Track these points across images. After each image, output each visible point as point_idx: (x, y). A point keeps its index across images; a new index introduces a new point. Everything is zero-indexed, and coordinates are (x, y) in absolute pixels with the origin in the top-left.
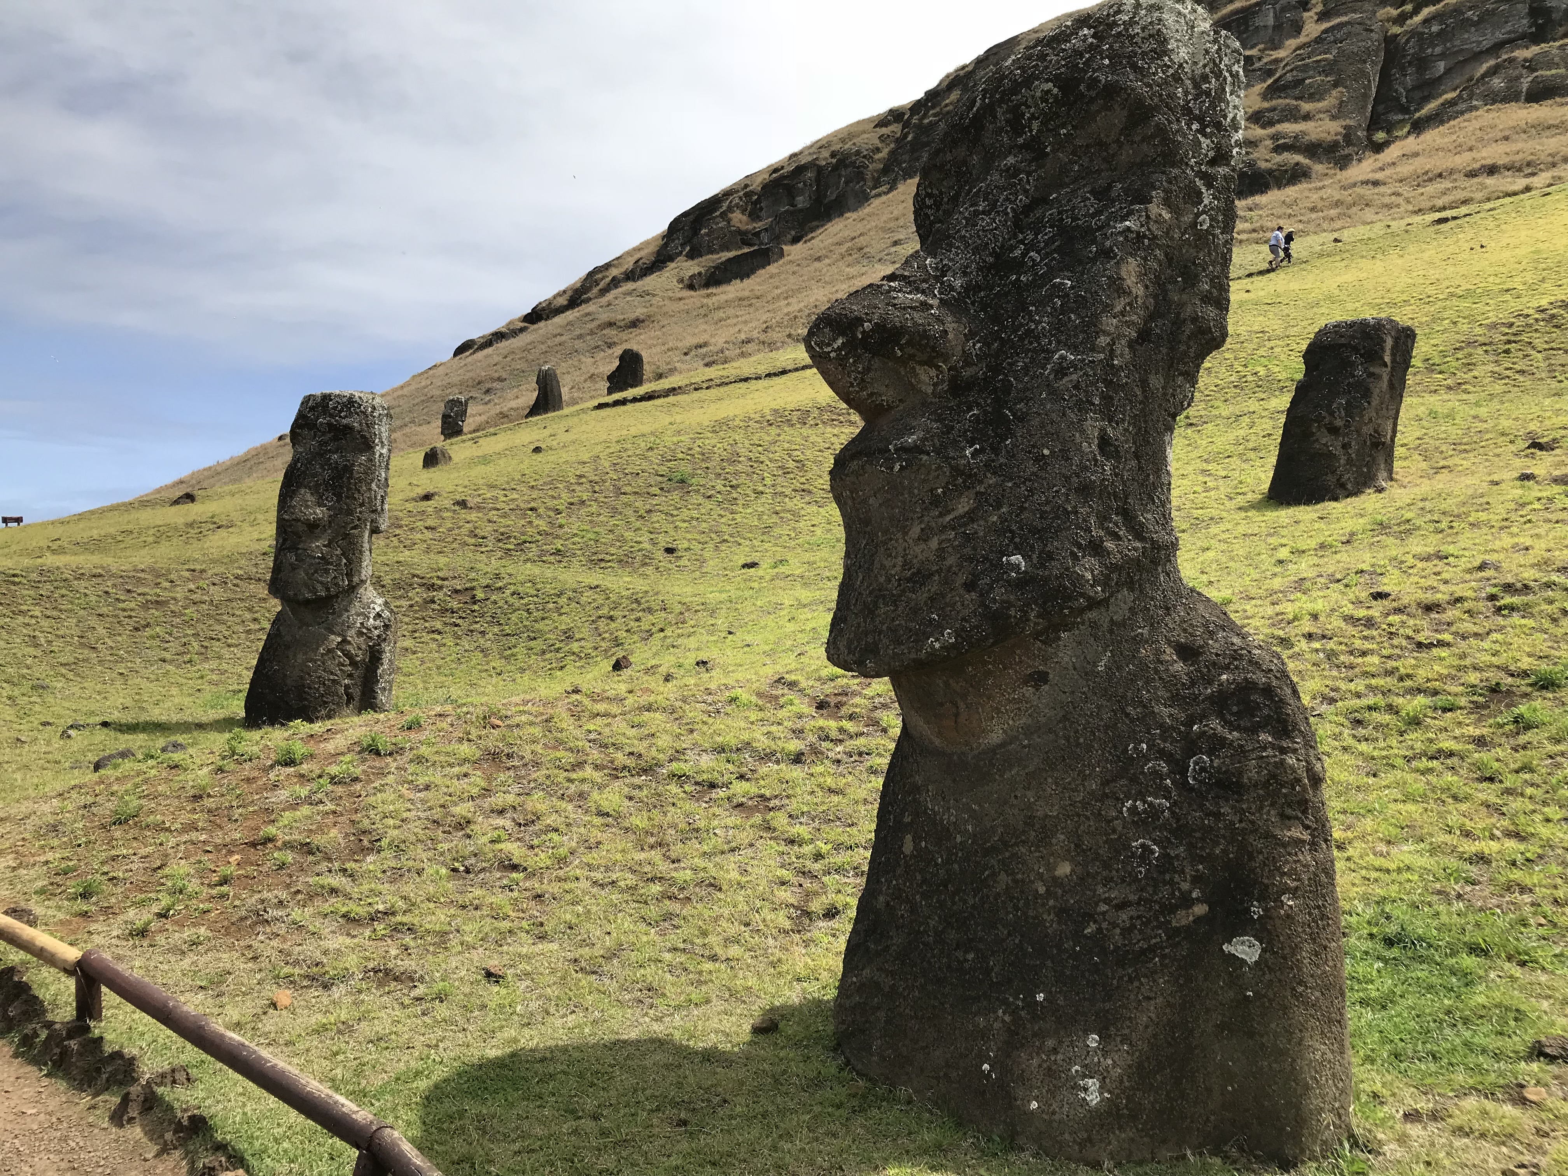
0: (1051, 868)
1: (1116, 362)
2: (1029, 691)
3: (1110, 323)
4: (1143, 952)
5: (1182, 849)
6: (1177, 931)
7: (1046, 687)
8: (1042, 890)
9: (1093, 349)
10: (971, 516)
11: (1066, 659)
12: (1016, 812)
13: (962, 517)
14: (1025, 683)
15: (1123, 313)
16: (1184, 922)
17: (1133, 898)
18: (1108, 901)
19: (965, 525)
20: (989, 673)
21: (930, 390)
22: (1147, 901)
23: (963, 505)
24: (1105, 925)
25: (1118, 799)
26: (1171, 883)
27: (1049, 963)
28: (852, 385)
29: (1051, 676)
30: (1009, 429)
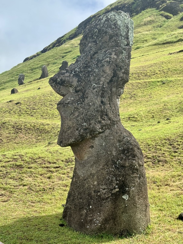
0: (94, 183)
1: (104, 86)
2: (90, 149)
3: (103, 79)
4: (107, 198)
5: (115, 178)
6: (113, 194)
7: (93, 149)
8: (92, 187)
9: (99, 84)
10: (78, 116)
11: (97, 143)
12: (89, 172)
13: (76, 116)
14: (90, 148)
15: (106, 77)
16: (114, 192)
17: (106, 188)
18: (102, 188)
19: (77, 118)
20: (84, 146)
22: (108, 188)
23: (77, 114)
24: (101, 193)
25: (105, 169)
26: (112, 185)
27: (92, 201)
29: (94, 146)
30: (85, 100)
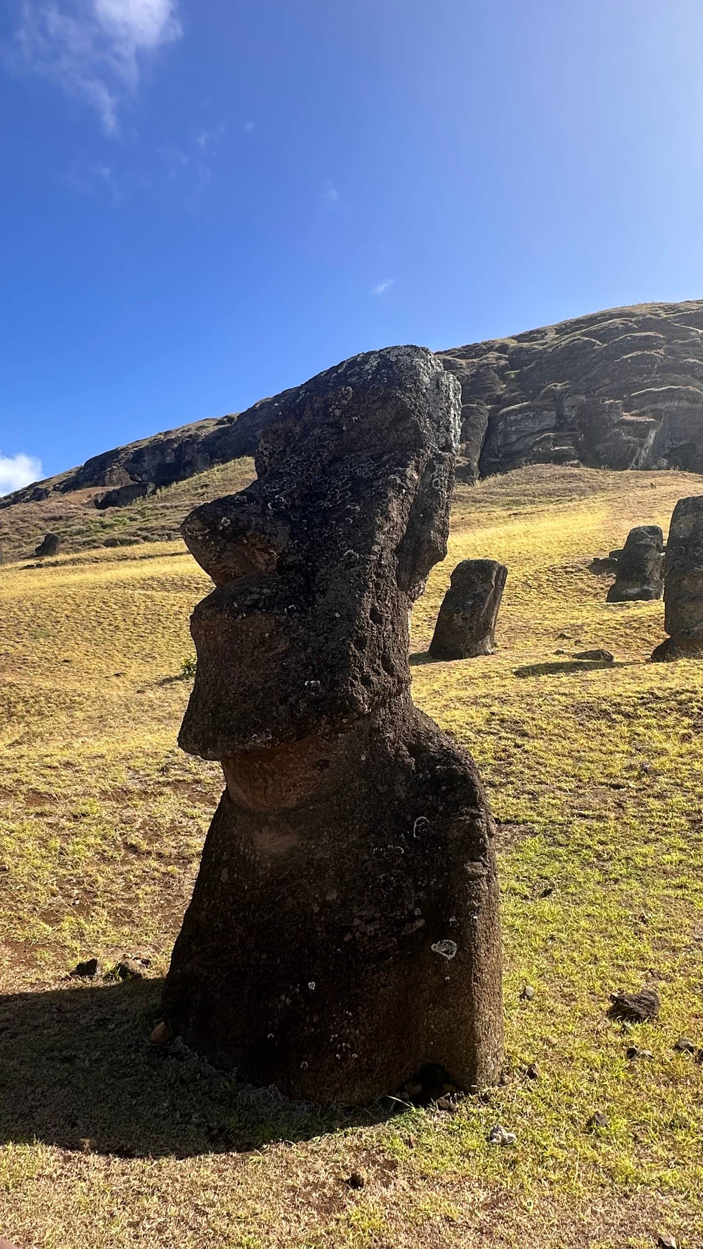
1: (383, 562)
2: (316, 773)
4: (382, 953)
5: (410, 880)
6: (405, 938)
7: (327, 771)
8: (316, 909)
11: (341, 752)
13: (279, 654)
15: (388, 532)
16: (409, 932)
17: (377, 915)
19: (281, 659)
21: (264, 568)
22: (386, 917)
23: (283, 645)
25: (369, 847)
27: (319, 962)
28: (211, 559)
29: (331, 763)
30: (314, 598)
